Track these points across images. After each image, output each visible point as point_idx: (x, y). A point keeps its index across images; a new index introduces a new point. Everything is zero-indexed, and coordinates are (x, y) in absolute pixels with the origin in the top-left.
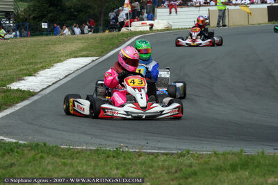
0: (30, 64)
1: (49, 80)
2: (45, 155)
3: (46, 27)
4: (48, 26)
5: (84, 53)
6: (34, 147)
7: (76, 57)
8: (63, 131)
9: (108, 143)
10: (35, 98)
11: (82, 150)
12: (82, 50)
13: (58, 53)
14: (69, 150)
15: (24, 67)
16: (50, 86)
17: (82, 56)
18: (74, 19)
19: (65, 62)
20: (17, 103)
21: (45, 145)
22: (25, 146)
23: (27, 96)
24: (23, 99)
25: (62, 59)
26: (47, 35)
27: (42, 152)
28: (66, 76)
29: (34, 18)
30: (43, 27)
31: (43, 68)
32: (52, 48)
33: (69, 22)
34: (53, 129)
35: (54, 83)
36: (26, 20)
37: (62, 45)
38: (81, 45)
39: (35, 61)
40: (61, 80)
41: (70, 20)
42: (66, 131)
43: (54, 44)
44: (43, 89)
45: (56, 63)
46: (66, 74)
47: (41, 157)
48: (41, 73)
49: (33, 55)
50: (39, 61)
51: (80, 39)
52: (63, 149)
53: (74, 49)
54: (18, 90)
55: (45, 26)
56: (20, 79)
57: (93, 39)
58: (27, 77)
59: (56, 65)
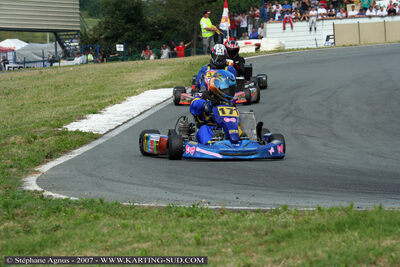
0: (96, 98)
1: (119, 118)
2: (100, 215)
3: (122, 50)
4: (125, 48)
5: (167, 83)
6: (88, 204)
7: (156, 88)
8: (131, 184)
9: (186, 198)
10: (99, 142)
11: (150, 207)
12: (165, 79)
13: (133, 83)
14: (132, 207)
15: (88, 102)
16: (119, 126)
17: (164, 87)
18: (159, 39)
19: (141, 95)
20: (75, 148)
21: (101, 201)
22: (76, 203)
24: (82, 144)
25: (138, 90)
26: (123, 60)
27: (97, 211)
28: (141, 113)
29: (107, 39)
30: (118, 49)
31: (112, 103)
32: (126, 77)
33: (152, 42)
35: (124, 123)
36: (96, 41)
37: (139, 73)
38: (165, 73)
39: (102, 94)
40: (134, 118)
41: (154, 39)
43: (130, 71)
44: (111, 130)
45: (132, 95)
46: (142, 110)
47: (96, 218)
48: (109, 109)
49: (101, 87)
50: (108, 94)
52: (126, 207)
53: (154, 77)
54: (78, 132)
55: (120, 48)
56: (81, 118)
57: (179, 64)
58: (90, 115)
59: (129, 99)
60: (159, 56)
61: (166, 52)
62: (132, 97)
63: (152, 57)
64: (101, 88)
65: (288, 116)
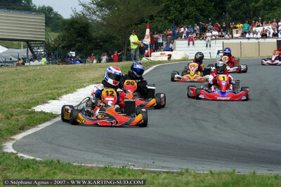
0: (57, 88)
6: (49, 164)
11: (92, 167)
13: (81, 79)
15: (49, 92)
18: (100, 49)
19: (87, 88)
20: (40, 123)
21: (58, 162)
23: (49, 117)
24: (45, 120)
25: (85, 84)
27: (55, 168)
29: (63, 47)
31: (66, 93)
32: (77, 75)
33: (95, 51)
36: (56, 48)
37: (86, 73)
39: (60, 86)
41: (97, 49)
43: (79, 70)
47: (54, 173)
48: (64, 97)
50: (64, 86)
51: (103, 67)
52: (75, 167)
53: (96, 76)
54: (42, 112)
56: (44, 102)
58: (51, 101)
59: (78, 90)
60: (100, 61)
61: (104, 58)
62: (81, 89)
63: (95, 61)
64: (59, 82)
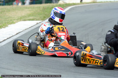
5: (31, 18)
7: (25, 20)
8: (15, 70)
12: (29, 15)
13: (11, 17)
17: (30, 20)
19: (17, 24)
25: (14, 21)
26: (3, 5)
28: (17, 34)
34: (7, 69)
35: (8, 38)
37: (14, 12)
38: (29, 12)
40: (13, 36)
42: (17, 71)
45: (10, 24)
46: (18, 32)
51: (28, 8)
53: (23, 15)
57: (37, 8)
59: (9, 25)
62: (11, 25)
63: (20, 4)
65: (101, 37)
